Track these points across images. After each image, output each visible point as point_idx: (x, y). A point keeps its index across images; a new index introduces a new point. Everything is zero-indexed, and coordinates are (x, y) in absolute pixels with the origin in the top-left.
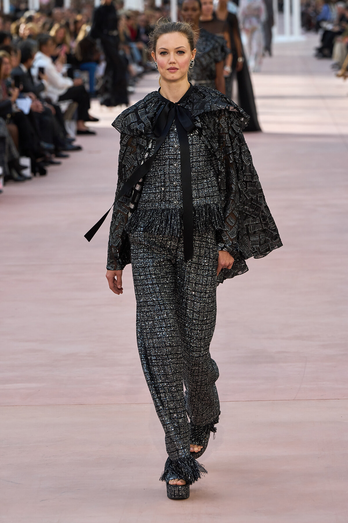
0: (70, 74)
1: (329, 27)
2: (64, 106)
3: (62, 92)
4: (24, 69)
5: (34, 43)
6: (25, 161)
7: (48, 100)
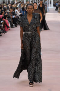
0: (20, 12)
1: (57, 6)
2: (19, 17)
3: (19, 15)
4: (14, 11)
5: (15, 8)
6: (14, 25)
7: (17, 16)
